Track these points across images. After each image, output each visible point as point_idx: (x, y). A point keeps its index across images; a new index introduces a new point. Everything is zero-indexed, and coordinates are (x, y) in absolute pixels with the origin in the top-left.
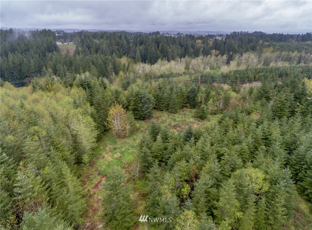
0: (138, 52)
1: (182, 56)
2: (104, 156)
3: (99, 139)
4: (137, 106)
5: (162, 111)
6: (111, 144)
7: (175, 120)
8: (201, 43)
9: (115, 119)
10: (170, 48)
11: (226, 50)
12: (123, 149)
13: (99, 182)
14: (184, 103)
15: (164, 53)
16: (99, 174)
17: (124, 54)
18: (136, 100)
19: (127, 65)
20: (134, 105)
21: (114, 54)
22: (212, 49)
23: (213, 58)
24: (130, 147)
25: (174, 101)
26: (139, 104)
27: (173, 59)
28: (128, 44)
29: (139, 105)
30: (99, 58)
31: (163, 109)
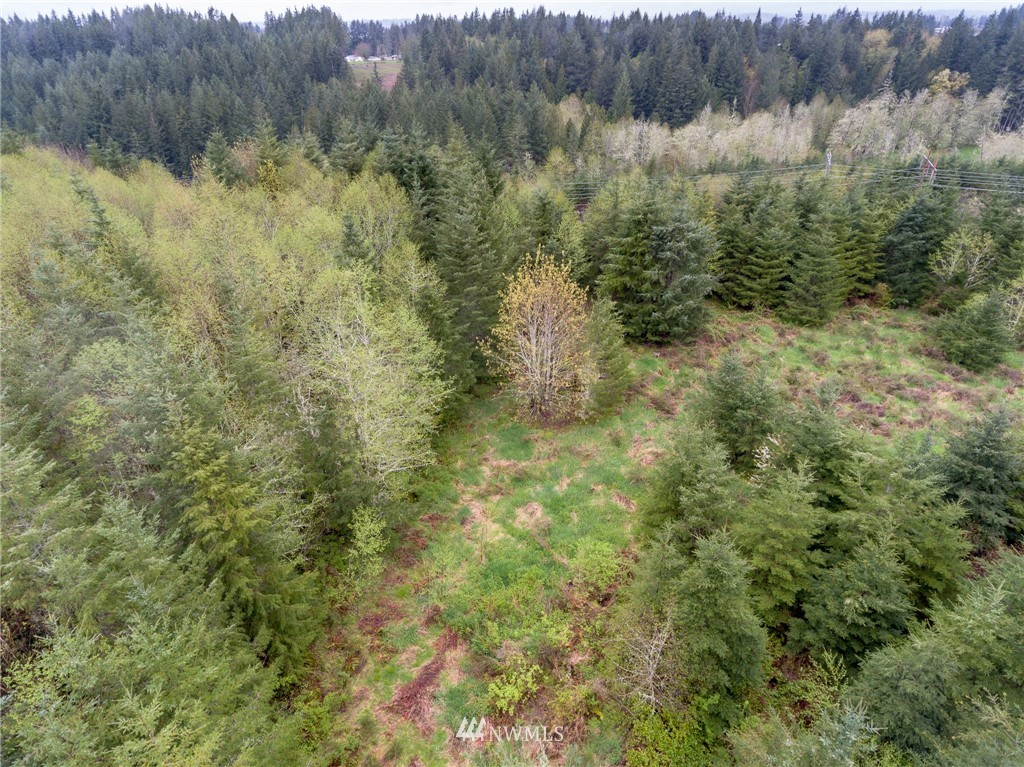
0: (625, 77)
1: (799, 95)
2: (466, 511)
3: (450, 420)
4: (633, 275)
5: (749, 308)
6: (503, 451)
7: (820, 361)
8: (885, 43)
9: (533, 330)
10: (750, 66)
11: (1005, 69)
12: (561, 488)
13: (429, 676)
14: (860, 280)
15: (727, 85)
16: (431, 621)
17: (571, 90)
18: (632, 246)
19: (579, 127)
20: (622, 273)
21: (534, 87)
22: (935, 64)
23: (942, 101)
24: (595, 478)
25: (820, 264)
26: (646, 268)
27: (762, 104)
28: (587, 51)
29: (647, 273)
30: (482, 97)
31: (756, 303)
